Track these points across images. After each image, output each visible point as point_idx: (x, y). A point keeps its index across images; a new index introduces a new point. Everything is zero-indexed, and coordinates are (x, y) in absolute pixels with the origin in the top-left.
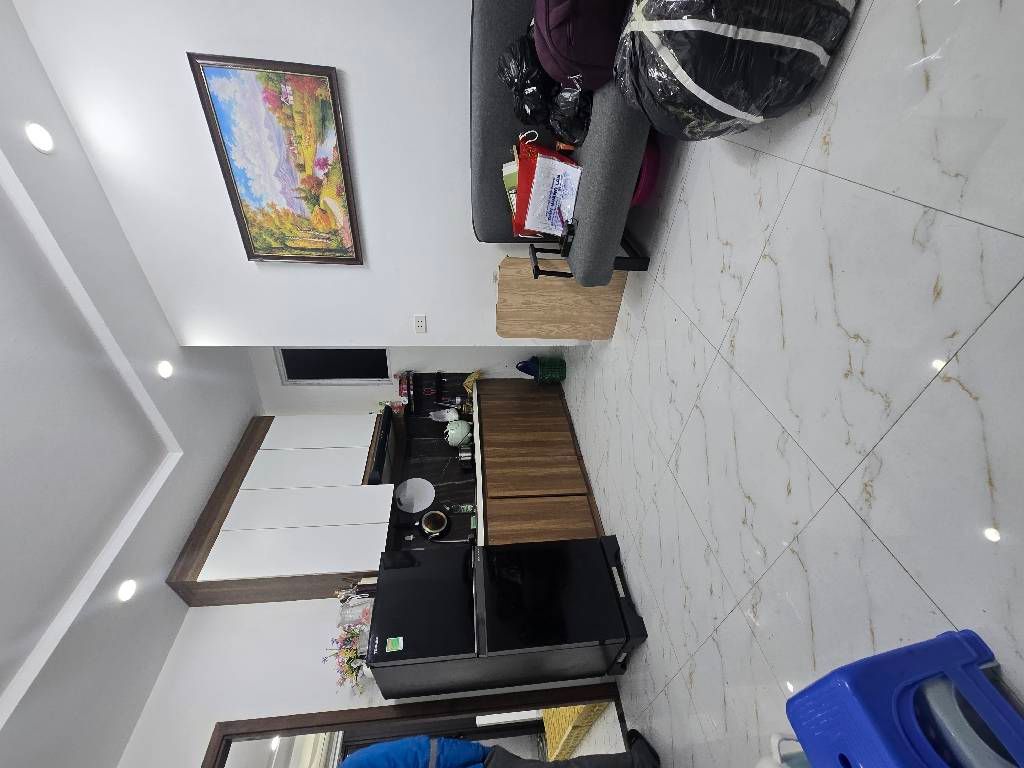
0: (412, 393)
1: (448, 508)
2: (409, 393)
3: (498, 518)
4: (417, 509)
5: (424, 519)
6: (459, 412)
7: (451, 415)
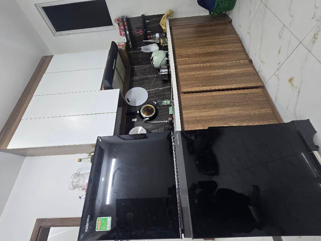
0: (128, 33)
1: (155, 103)
2: (126, 33)
3: (190, 107)
4: (138, 104)
5: (141, 109)
6: (159, 44)
7: (154, 48)
